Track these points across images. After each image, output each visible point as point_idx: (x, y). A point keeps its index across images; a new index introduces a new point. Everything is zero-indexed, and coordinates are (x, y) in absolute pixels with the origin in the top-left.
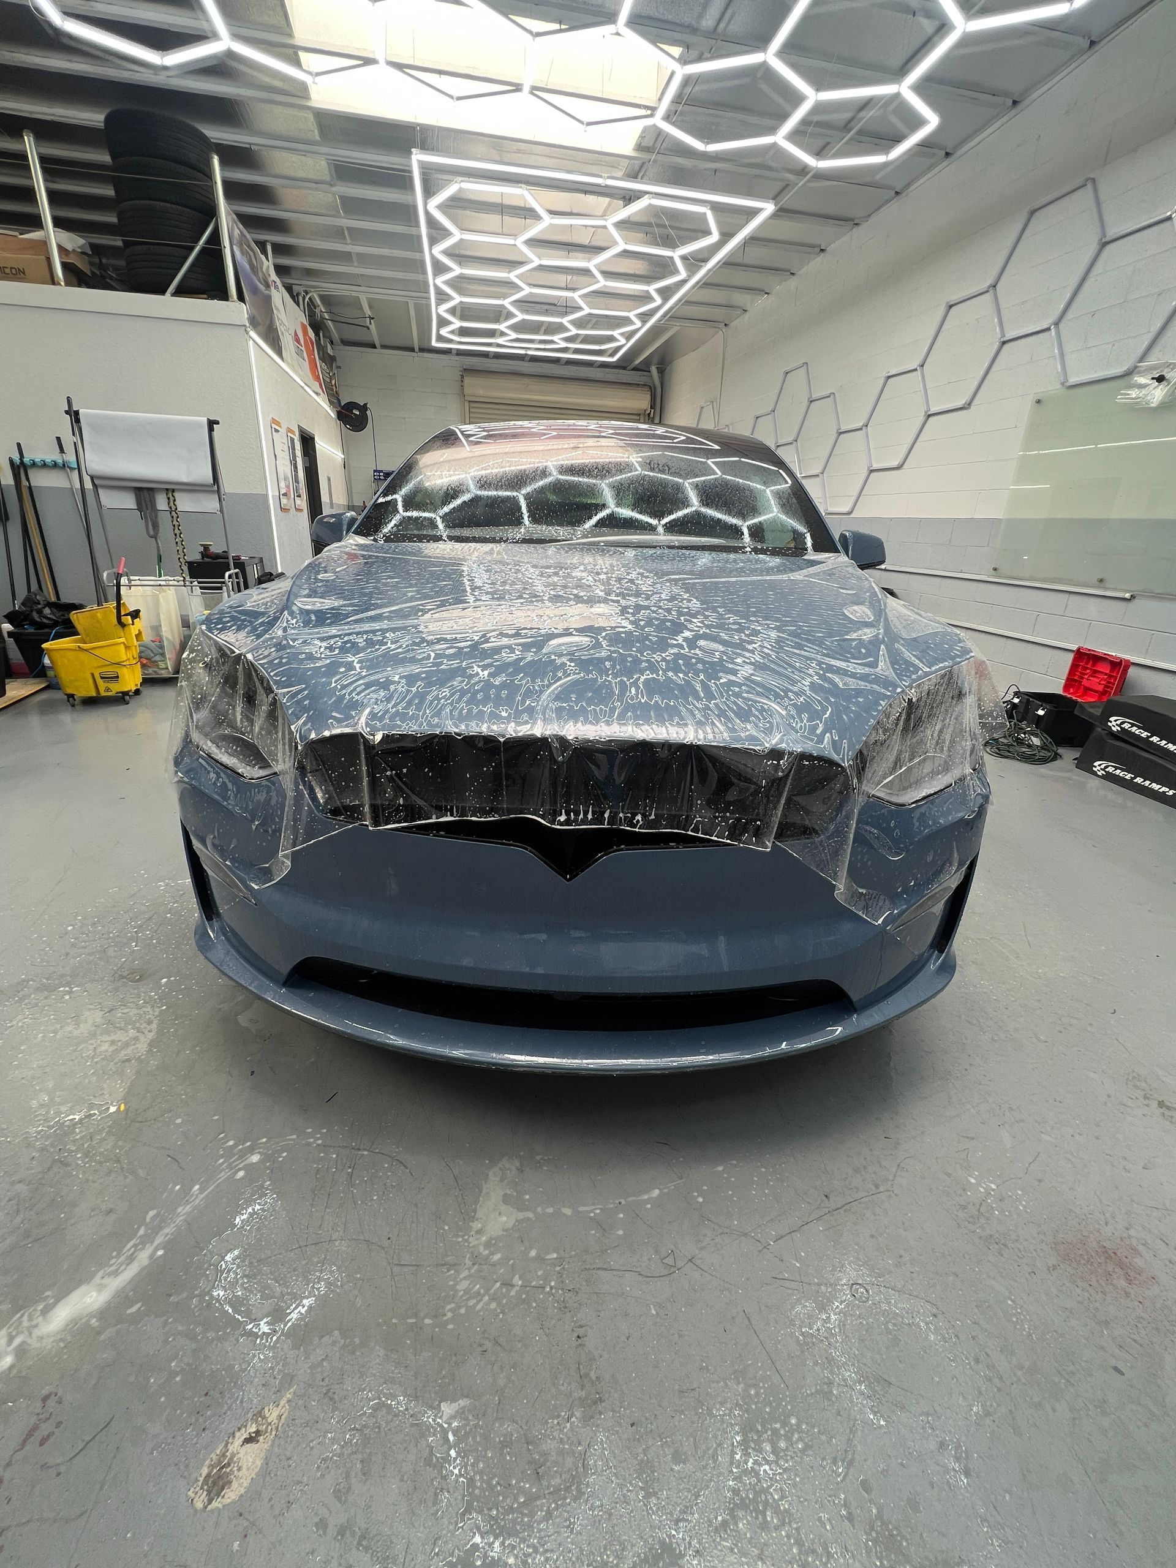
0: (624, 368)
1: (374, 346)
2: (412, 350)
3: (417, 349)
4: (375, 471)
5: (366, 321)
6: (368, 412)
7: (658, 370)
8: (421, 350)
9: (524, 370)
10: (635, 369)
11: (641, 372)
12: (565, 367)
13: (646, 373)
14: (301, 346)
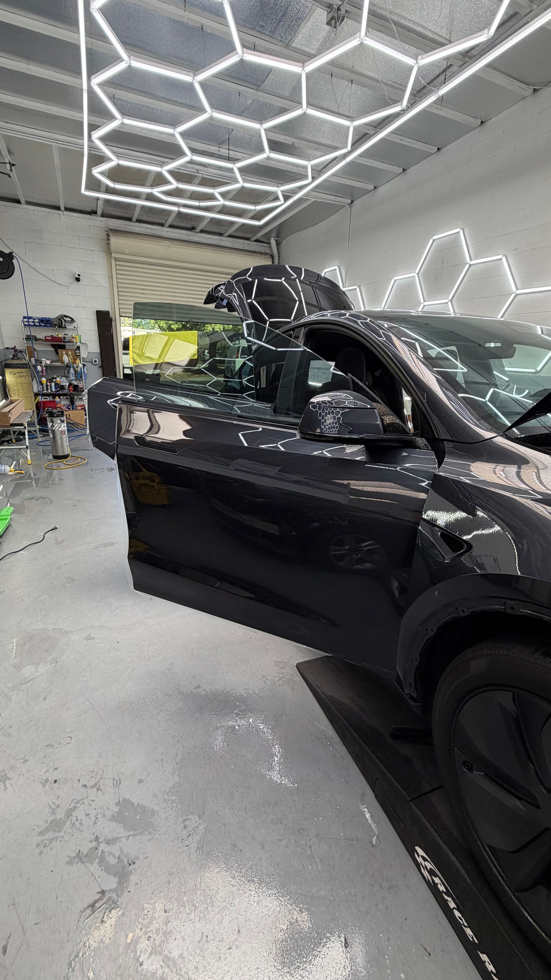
0: (248, 239)
1: (18, 202)
2: (58, 208)
3: (62, 208)
4: (24, 318)
6: (15, 261)
7: (276, 240)
8: (67, 209)
9: (164, 234)
10: (257, 241)
11: (262, 243)
12: (199, 234)
13: (266, 245)
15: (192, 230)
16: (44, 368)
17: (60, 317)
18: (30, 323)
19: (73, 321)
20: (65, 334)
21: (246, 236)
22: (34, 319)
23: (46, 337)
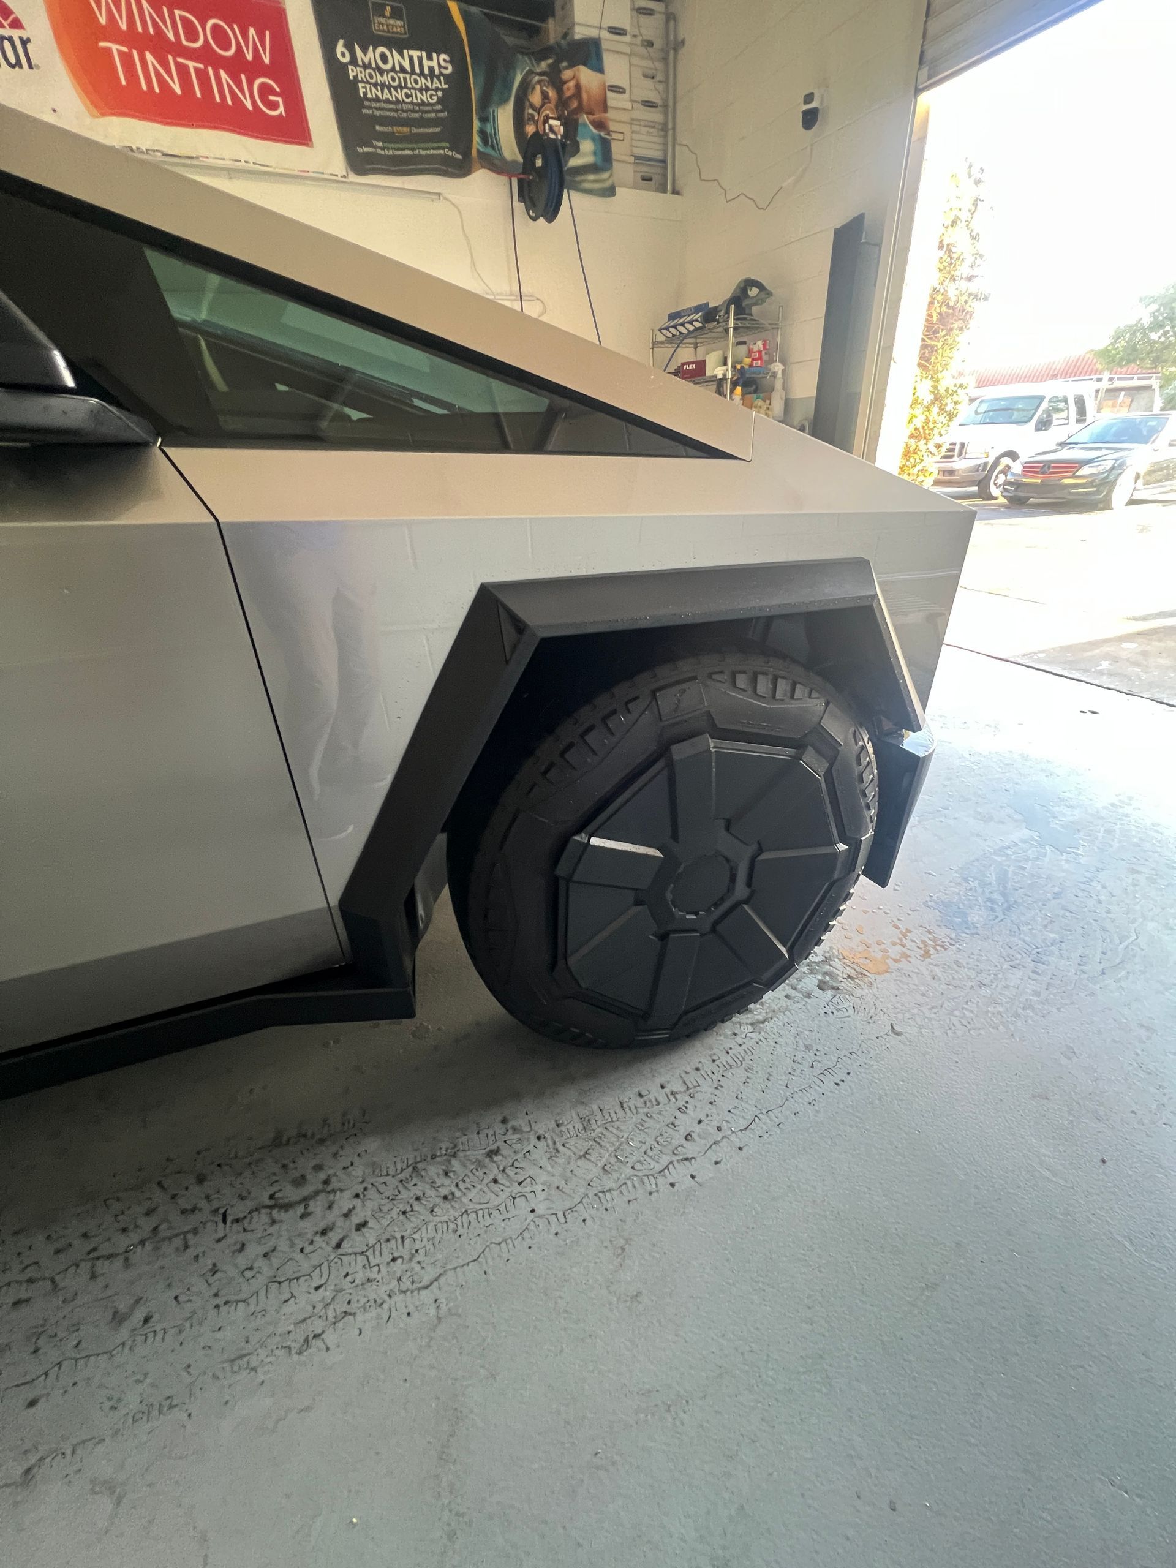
14: (5, 24)
17: (739, 292)
19: (765, 295)
22: (683, 315)
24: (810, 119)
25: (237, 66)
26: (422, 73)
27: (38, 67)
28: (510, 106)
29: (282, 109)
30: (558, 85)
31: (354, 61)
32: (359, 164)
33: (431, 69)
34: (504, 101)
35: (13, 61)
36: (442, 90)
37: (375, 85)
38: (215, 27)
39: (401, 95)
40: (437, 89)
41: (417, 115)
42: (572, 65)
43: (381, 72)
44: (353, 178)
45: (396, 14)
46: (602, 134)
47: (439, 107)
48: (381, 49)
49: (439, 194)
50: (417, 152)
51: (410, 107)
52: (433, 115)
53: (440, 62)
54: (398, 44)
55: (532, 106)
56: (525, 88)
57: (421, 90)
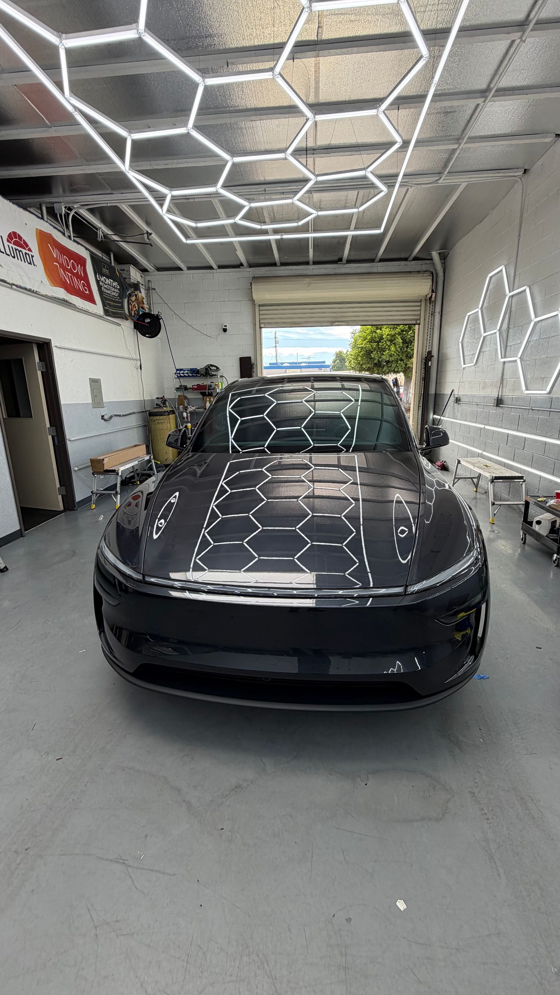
0: (406, 259)
1: (179, 269)
2: (211, 268)
3: (215, 266)
4: (177, 370)
5: (144, 238)
6: (161, 321)
7: (439, 254)
8: (220, 267)
9: (309, 273)
10: (416, 259)
11: (423, 261)
12: (347, 265)
13: (428, 262)
14: (27, 249)
15: (339, 263)
16: (189, 414)
17: (207, 367)
18: (181, 374)
19: (218, 369)
20: (211, 383)
21: (403, 256)
22: (184, 371)
23: (193, 386)
24: (225, 330)
25: (77, 276)
26: (113, 287)
27: (36, 266)
28: (127, 299)
29: (88, 292)
30: (136, 296)
31: (100, 280)
32: (107, 312)
33: (114, 285)
34: (126, 298)
35: (29, 262)
36: (118, 293)
37: (104, 287)
38: (72, 262)
39: (110, 293)
40: (117, 292)
41: (114, 299)
42: (136, 291)
43: (105, 284)
44: (105, 317)
45: (107, 269)
46: (144, 310)
47: (118, 298)
48: (104, 277)
49: (120, 325)
50: (117, 311)
51: (111, 296)
52: (118, 300)
53: (115, 284)
54: (108, 278)
55: (131, 300)
56: (130, 295)
57: (113, 291)
